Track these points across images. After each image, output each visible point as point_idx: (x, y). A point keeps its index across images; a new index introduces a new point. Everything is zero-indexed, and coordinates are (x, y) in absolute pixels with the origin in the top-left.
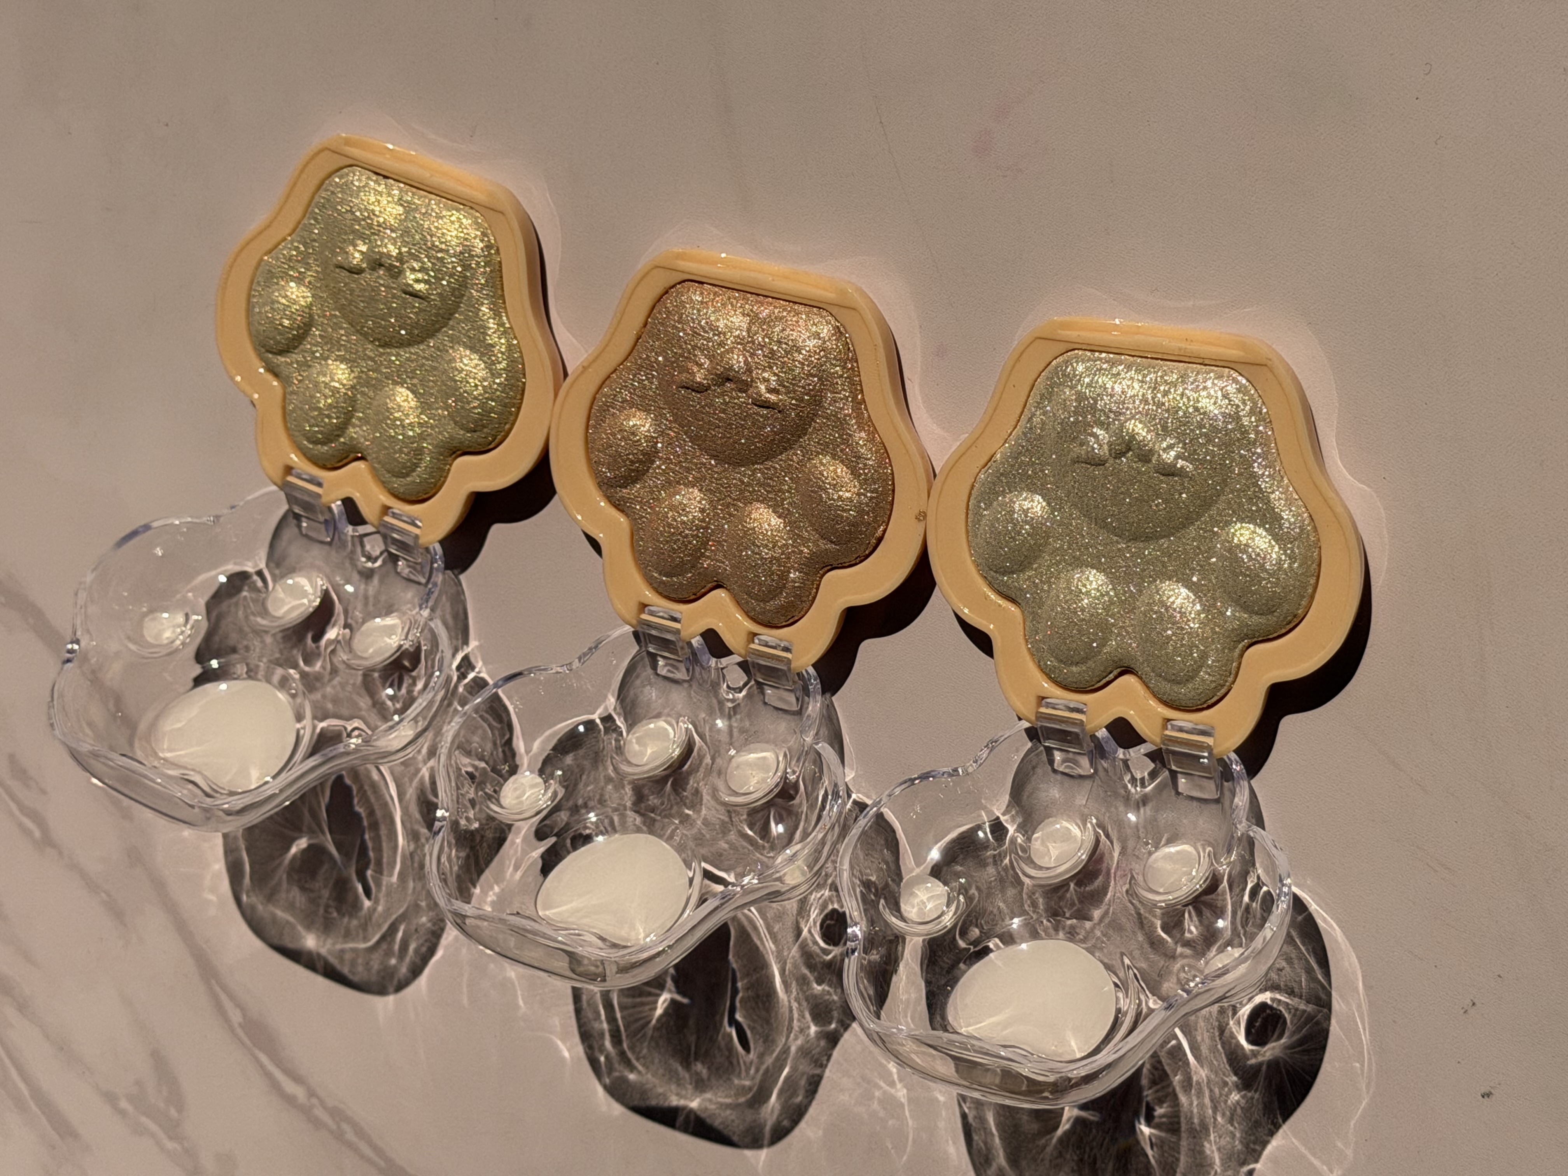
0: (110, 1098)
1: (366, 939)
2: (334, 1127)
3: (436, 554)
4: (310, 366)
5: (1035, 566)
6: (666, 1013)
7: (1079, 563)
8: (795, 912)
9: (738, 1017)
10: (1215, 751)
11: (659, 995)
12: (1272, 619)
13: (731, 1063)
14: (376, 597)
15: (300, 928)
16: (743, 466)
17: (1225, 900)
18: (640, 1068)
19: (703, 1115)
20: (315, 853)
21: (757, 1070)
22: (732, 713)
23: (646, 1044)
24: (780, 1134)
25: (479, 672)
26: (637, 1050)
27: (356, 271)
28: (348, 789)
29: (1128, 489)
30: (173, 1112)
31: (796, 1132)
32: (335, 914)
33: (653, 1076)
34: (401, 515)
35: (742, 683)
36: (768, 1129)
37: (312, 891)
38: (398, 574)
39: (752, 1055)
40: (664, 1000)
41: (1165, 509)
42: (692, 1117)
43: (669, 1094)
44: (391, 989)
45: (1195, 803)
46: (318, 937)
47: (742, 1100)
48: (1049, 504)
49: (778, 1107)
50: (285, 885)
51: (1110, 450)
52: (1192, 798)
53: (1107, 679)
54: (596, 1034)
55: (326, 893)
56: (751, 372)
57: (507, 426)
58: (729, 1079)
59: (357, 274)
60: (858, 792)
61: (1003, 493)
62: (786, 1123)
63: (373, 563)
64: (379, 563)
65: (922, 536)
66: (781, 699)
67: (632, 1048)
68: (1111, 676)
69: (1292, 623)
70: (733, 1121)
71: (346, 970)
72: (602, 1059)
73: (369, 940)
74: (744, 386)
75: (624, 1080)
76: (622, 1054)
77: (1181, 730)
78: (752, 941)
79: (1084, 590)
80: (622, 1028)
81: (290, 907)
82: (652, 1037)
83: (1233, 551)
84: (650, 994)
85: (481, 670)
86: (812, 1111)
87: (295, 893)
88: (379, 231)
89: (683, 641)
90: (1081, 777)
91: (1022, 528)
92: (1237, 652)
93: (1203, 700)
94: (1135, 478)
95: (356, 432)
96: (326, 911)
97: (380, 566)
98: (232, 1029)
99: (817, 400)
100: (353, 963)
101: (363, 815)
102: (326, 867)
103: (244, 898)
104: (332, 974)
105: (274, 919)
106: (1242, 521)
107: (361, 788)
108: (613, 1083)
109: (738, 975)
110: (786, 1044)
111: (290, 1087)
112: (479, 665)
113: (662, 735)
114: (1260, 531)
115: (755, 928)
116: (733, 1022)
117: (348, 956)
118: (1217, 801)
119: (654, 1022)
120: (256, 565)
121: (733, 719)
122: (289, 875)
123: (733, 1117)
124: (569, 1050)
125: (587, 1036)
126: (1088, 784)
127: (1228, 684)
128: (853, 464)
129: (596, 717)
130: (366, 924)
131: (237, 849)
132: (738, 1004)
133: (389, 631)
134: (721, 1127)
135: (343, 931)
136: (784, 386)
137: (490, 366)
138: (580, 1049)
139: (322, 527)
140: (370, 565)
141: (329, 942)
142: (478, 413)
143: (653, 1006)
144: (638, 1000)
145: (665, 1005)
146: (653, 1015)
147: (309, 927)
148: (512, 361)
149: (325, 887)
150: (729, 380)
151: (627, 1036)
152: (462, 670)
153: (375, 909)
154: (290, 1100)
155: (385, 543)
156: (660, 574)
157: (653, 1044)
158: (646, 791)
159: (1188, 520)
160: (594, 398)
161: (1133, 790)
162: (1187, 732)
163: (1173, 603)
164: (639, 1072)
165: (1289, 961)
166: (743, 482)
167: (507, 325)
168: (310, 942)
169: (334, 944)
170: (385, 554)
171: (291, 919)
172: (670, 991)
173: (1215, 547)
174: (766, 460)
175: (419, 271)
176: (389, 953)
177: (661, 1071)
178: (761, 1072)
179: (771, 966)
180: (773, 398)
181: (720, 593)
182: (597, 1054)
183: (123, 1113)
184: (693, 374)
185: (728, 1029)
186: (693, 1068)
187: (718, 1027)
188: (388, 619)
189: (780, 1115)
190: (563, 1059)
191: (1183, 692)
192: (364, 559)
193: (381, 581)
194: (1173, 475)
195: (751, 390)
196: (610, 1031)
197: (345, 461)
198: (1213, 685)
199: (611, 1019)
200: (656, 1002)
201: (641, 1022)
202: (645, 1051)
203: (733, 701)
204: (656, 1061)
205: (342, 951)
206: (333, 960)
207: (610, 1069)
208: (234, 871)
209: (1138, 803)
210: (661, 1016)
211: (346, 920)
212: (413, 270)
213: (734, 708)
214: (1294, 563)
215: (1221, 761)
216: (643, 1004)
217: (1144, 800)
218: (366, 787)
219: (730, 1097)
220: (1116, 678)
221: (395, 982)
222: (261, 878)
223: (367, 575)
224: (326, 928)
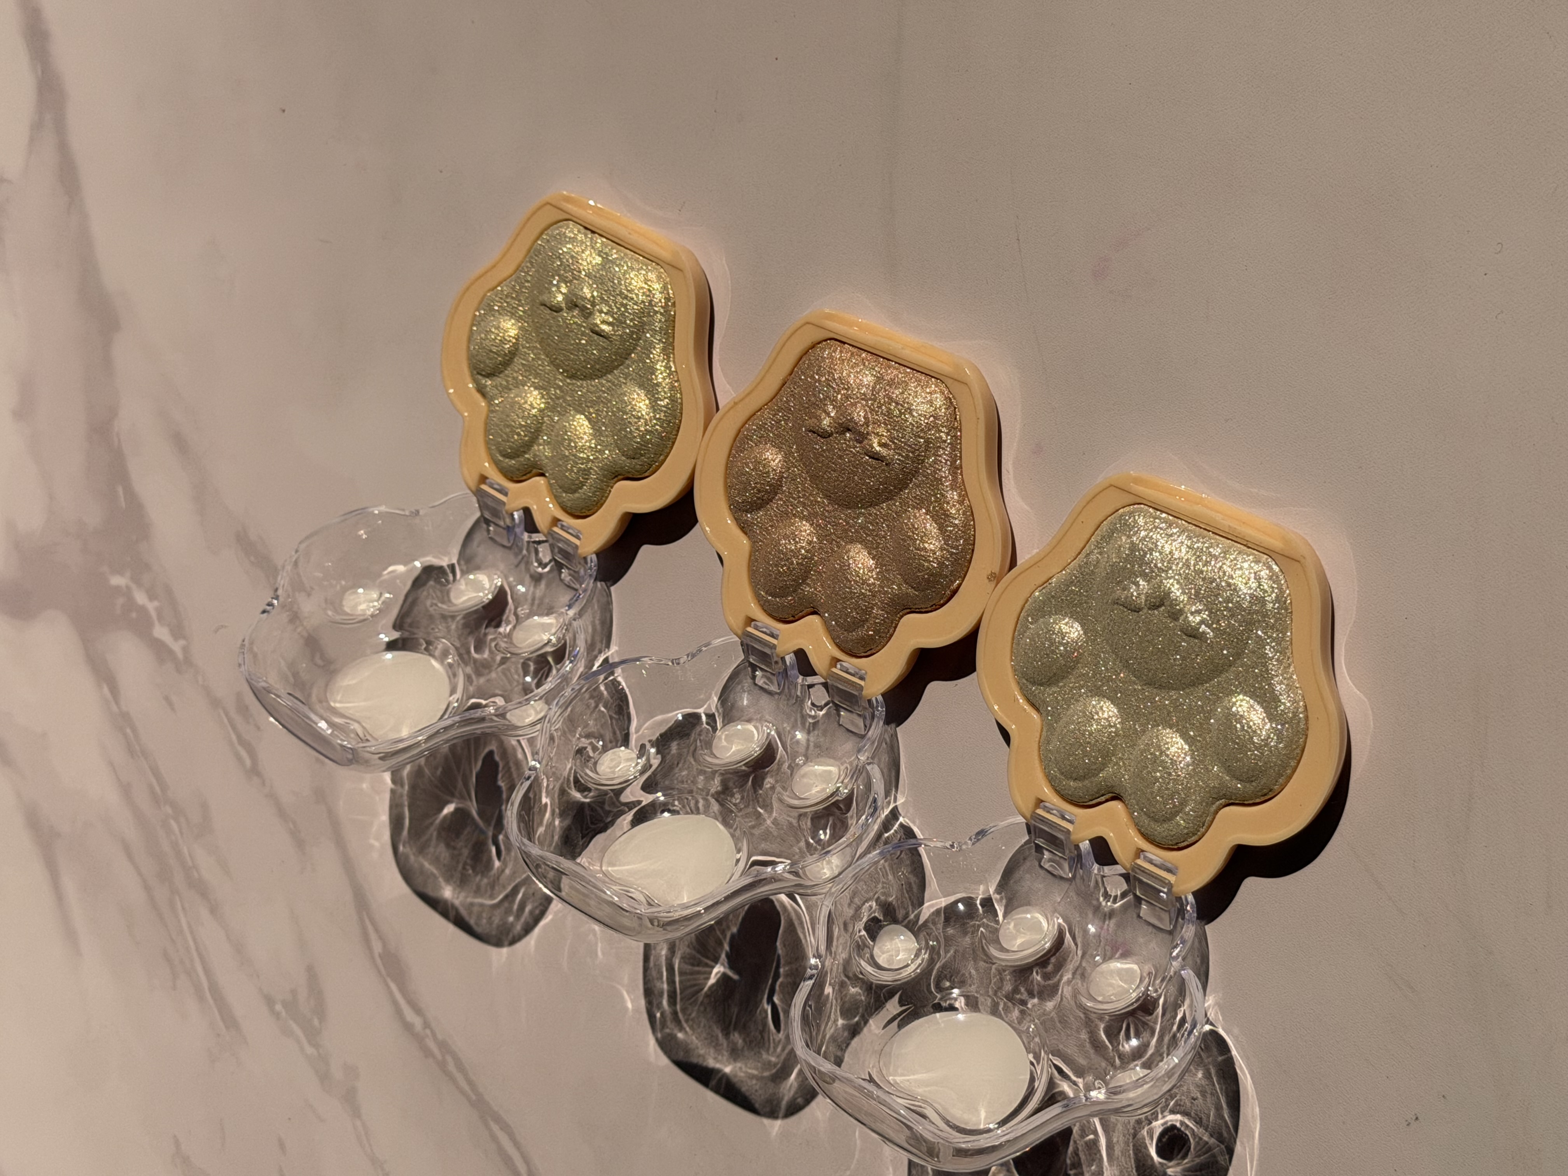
1: (492, 897)
3: (591, 566)
5: (1061, 684)
6: (715, 985)
7: (1097, 692)
9: (776, 997)
10: (1174, 889)
11: (713, 967)
12: (1251, 787)
14: (542, 599)
15: (441, 879)
18: (688, 1029)
20: (461, 815)
22: (811, 728)
23: (696, 1008)
26: (688, 1012)
28: (496, 765)
29: (1153, 639)
32: (470, 872)
33: (697, 1038)
34: (569, 528)
37: (454, 848)
38: (561, 580)
40: (716, 972)
41: (1181, 665)
43: (707, 1056)
44: (506, 943)
45: (1150, 929)
46: (454, 889)
48: (1085, 633)
50: (434, 842)
51: (1146, 601)
52: (1149, 924)
53: (1099, 800)
54: (655, 992)
55: (466, 852)
61: (1050, 614)
63: (543, 569)
64: (547, 570)
67: (684, 1010)
68: (1103, 799)
69: (1265, 796)
71: (472, 922)
72: (658, 1015)
73: (494, 899)
75: (673, 1036)
76: (675, 1014)
77: (1151, 862)
79: (1096, 717)
80: (678, 991)
81: (436, 861)
82: (702, 1003)
83: (1231, 717)
84: (707, 965)
87: (442, 848)
89: (778, 656)
90: (1061, 878)
91: (1057, 648)
92: (1214, 807)
93: (1175, 842)
94: (1162, 631)
95: (539, 450)
96: (464, 868)
97: (548, 572)
98: (373, 959)
100: (479, 917)
101: (504, 789)
102: (468, 829)
103: (401, 848)
104: (461, 923)
105: (422, 871)
106: (1245, 694)
107: (507, 764)
108: (664, 1038)
113: (749, 737)
114: (1257, 707)
116: (771, 1000)
117: (476, 909)
118: (1171, 933)
119: (706, 989)
121: (812, 734)
122: (439, 831)
124: (633, 1003)
126: (1065, 885)
127: (1199, 834)
129: (702, 711)
130: (494, 884)
131: (401, 806)
133: (545, 628)
135: (474, 888)
139: (505, 532)
140: (540, 570)
141: (463, 895)
143: (706, 976)
144: (696, 969)
145: (716, 978)
146: (706, 984)
147: (448, 880)
149: (466, 846)
150: (848, 430)
151: (681, 1000)
153: (503, 871)
155: (552, 551)
157: (702, 1009)
158: (731, 784)
159: (1198, 681)
161: (1104, 904)
162: (1156, 865)
163: (1168, 749)
164: (686, 1032)
165: (1203, 1093)
168: (448, 893)
169: (466, 897)
170: (552, 563)
171: (435, 871)
172: (723, 965)
173: (1216, 710)
175: (607, 313)
176: (508, 912)
177: (704, 1035)
180: (883, 450)
184: (819, 419)
185: (766, 1006)
187: (757, 1004)
188: (546, 618)
191: (1160, 830)
192: (536, 564)
193: (548, 586)
194: (1195, 637)
196: (668, 991)
197: (528, 475)
198: (1186, 831)
199: (671, 977)
200: (710, 972)
201: (696, 988)
202: (694, 1015)
204: (702, 1025)
205: (472, 904)
206: (464, 912)
207: (664, 1024)
208: (396, 824)
209: (1105, 915)
210: (713, 987)
211: (478, 878)
212: (601, 311)
214: (1280, 743)
215: (1179, 899)
216: (699, 973)
217: (1111, 914)
218: (511, 764)
220: (1107, 801)
221: (511, 936)
222: (417, 832)
223: (537, 579)
224: (462, 882)
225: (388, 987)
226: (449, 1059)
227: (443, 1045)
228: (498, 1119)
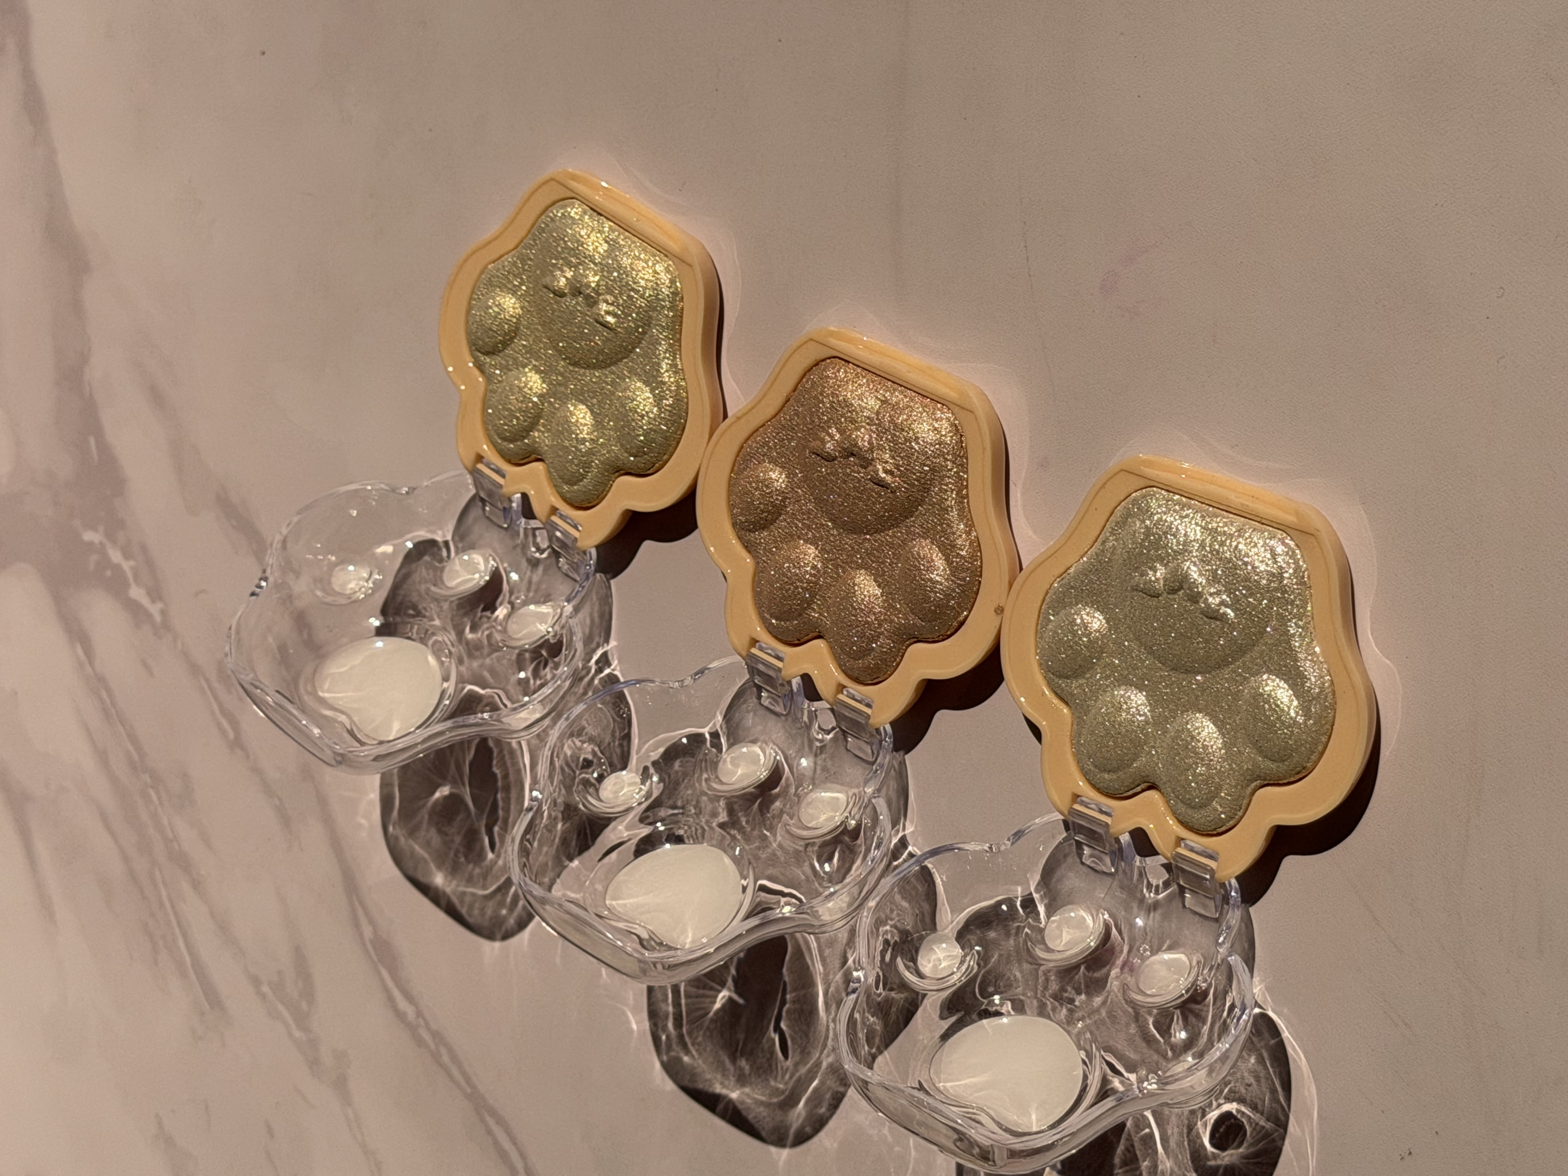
0: (256, 982)
1: (484, 887)
2: (433, 1046)
3: (591, 559)
4: (510, 370)
5: (1087, 676)
6: (724, 1007)
7: (1125, 681)
8: (845, 941)
9: (783, 1025)
10: (1218, 876)
11: (720, 991)
12: (1283, 767)
13: (770, 1066)
14: (538, 585)
15: (432, 866)
16: (855, 534)
17: (1208, 1011)
18: (694, 1052)
19: (740, 1107)
20: (454, 800)
21: (791, 1077)
22: (818, 752)
23: (701, 1033)
24: (801, 1138)
25: (613, 670)
26: (694, 1036)
27: (560, 294)
28: (490, 751)
29: (1175, 624)
30: (304, 1005)
31: (815, 1140)
32: (462, 860)
33: (704, 1063)
34: (565, 517)
35: (830, 727)
36: (792, 1131)
37: (447, 835)
38: (559, 568)
39: (789, 1063)
40: (723, 995)
41: (1204, 648)
42: (731, 1106)
43: (714, 1081)
44: (499, 936)
45: (1197, 918)
46: (446, 877)
47: (775, 1100)
48: (1107, 622)
49: (804, 1114)
50: (425, 825)
51: (1164, 585)
52: (1196, 913)
53: (1135, 791)
54: (661, 1014)
55: (458, 839)
56: (873, 452)
57: (665, 457)
58: (767, 1080)
59: (560, 297)
60: (914, 845)
61: (1070, 604)
62: (808, 1129)
63: (540, 554)
64: (544, 555)
65: (998, 627)
66: (860, 749)
67: (690, 1033)
68: (1139, 789)
69: (1299, 774)
70: (764, 1118)
71: (464, 911)
72: (664, 1037)
73: (487, 889)
74: (867, 463)
75: (679, 1060)
76: (681, 1037)
77: (1192, 850)
78: (804, 959)
79: (1125, 706)
80: (684, 1014)
81: (427, 845)
82: (708, 1028)
83: (1259, 700)
84: (712, 988)
85: (615, 668)
86: (832, 1124)
87: (433, 833)
88: (584, 262)
89: (783, 680)
90: (1103, 873)
91: (1080, 639)
92: (1249, 790)
93: (1213, 827)
94: (1183, 615)
95: (540, 437)
96: (456, 855)
97: (546, 559)
98: (364, 944)
99: (925, 489)
100: (471, 907)
101: (499, 776)
102: (461, 815)
103: (391, 829)
104: (452, 912)
105: (412, 852)
106: (1270, 672)
107: (501, 751)
108: (669, 1061)
109: (789, 988)
110: (819, 1058)
111: (403, 1004)
112: (615, 663)
113: (755, 760)
114: (1284, 685)
115: (809, 949)
116: (777, 1029)
117: (468, 899)
118: (1217, 920)
119: (711, 1014)
120: (444, 536)
121: (819, 758)
122: (430, 815)
123: (765, 1114)
124: (637, 1023)
125: (654, 1014)
126: (1108, 880)
127: (1237, 817)
128: (948, 550)
129: (706, 731)
130: (487, 875)
131: (391, 785)
132: (784, 1014)
133: (542, 618)
134: (753, 1121)
135: (466, 875)
136: (899, 470)
137: (658, 400)
138: (647, 1025)
139: (501, 513)
140: (537, 555)
141: (454, 883)
142: (641, 441)
143: (712, 1000)
144: (701, 992)
145: (724, 1000)
146: (712, 1008)
147: (439, 867)
148: (678, 400)
149: (459, 833)
150: (853, 455)
151: (687, 1023)
152: (600, 665)
153: (496, 863)
154: (400, 1016)
155: (552, 540)
156: (771, 616)
157: (708, 1034)
158: (736, 808)
159: (1223, 663)
160: (742, 447)
161: (1147, 895)
162: (1197, 853)
163: (1199, 734)
164: (693, 1056)
165: (1258, 1079)
166: (853, 548)
167: (680, 367)
168: (439, 879)
169: (458, 886)
170: (549, 550)
171: (426, 856)
172: (729, 990)
173: (1244, 691)
174: (876, 532)
175: (612, 304)
176: (502, 904)
177: (711, 1060)
178: (795, 1078)
179: (817, 986)
180: (889, 479)
181: (820, 644)
182: (660, 1032)
183: (263, 996)
184: (823, 442)
185: (773, 1034)
186: (738, 1062)
187: (764, 1031)
188: (544, 607)
189: (804, 1121)
190: (632, 1030)
191: (1198, 817)
192: (533, 549)
193: (545, 571)
194: (1216, 619)
195: (870, 468)
196: (674, 1014)
197: (527, 460)
198: (1223, 816)
199: (677, 1004)
200: (716, 997)
201: (702, 1012)
202: (700, 1039)
203: (821, 741)
204: (708, 1049)
205: (464, 893)
206: (455, 900)
207: (669, 1047)
208: (386, 802)
209: (1150, 907)
210: (719, 1011)
211: (471, 866)
212: (606, 302)
213: (821, 747)
214: (1310, 719)
215: (1222, 885)
216: (705, 996)
217: (1155, 906)
218: (506, 753)
219: (765, 1096)
220: (1143, 791)
221: (503, 929)
222: (408, 814)
223: (534, 563)
224: (454, 870)
225: (379, 973)
226: (443, 1051)
227: (437, 1035)
228: (493, 1113)
